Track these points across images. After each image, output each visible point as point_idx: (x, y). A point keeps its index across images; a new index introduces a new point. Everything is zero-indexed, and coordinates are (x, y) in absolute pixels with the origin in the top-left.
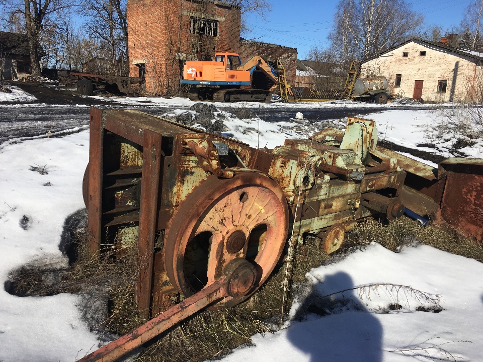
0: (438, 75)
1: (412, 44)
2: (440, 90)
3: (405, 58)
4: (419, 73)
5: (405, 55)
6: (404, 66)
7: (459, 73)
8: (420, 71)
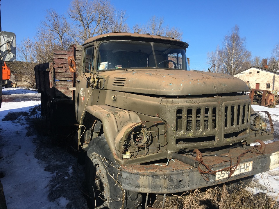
0: (266, 82)
1: (253, 68)
2: (267, 87)
3: (250, 74)
4: (257, 81)
5: (250, 73)
6: (250, 78)
7: (275, 80)
8: (258, 80)
